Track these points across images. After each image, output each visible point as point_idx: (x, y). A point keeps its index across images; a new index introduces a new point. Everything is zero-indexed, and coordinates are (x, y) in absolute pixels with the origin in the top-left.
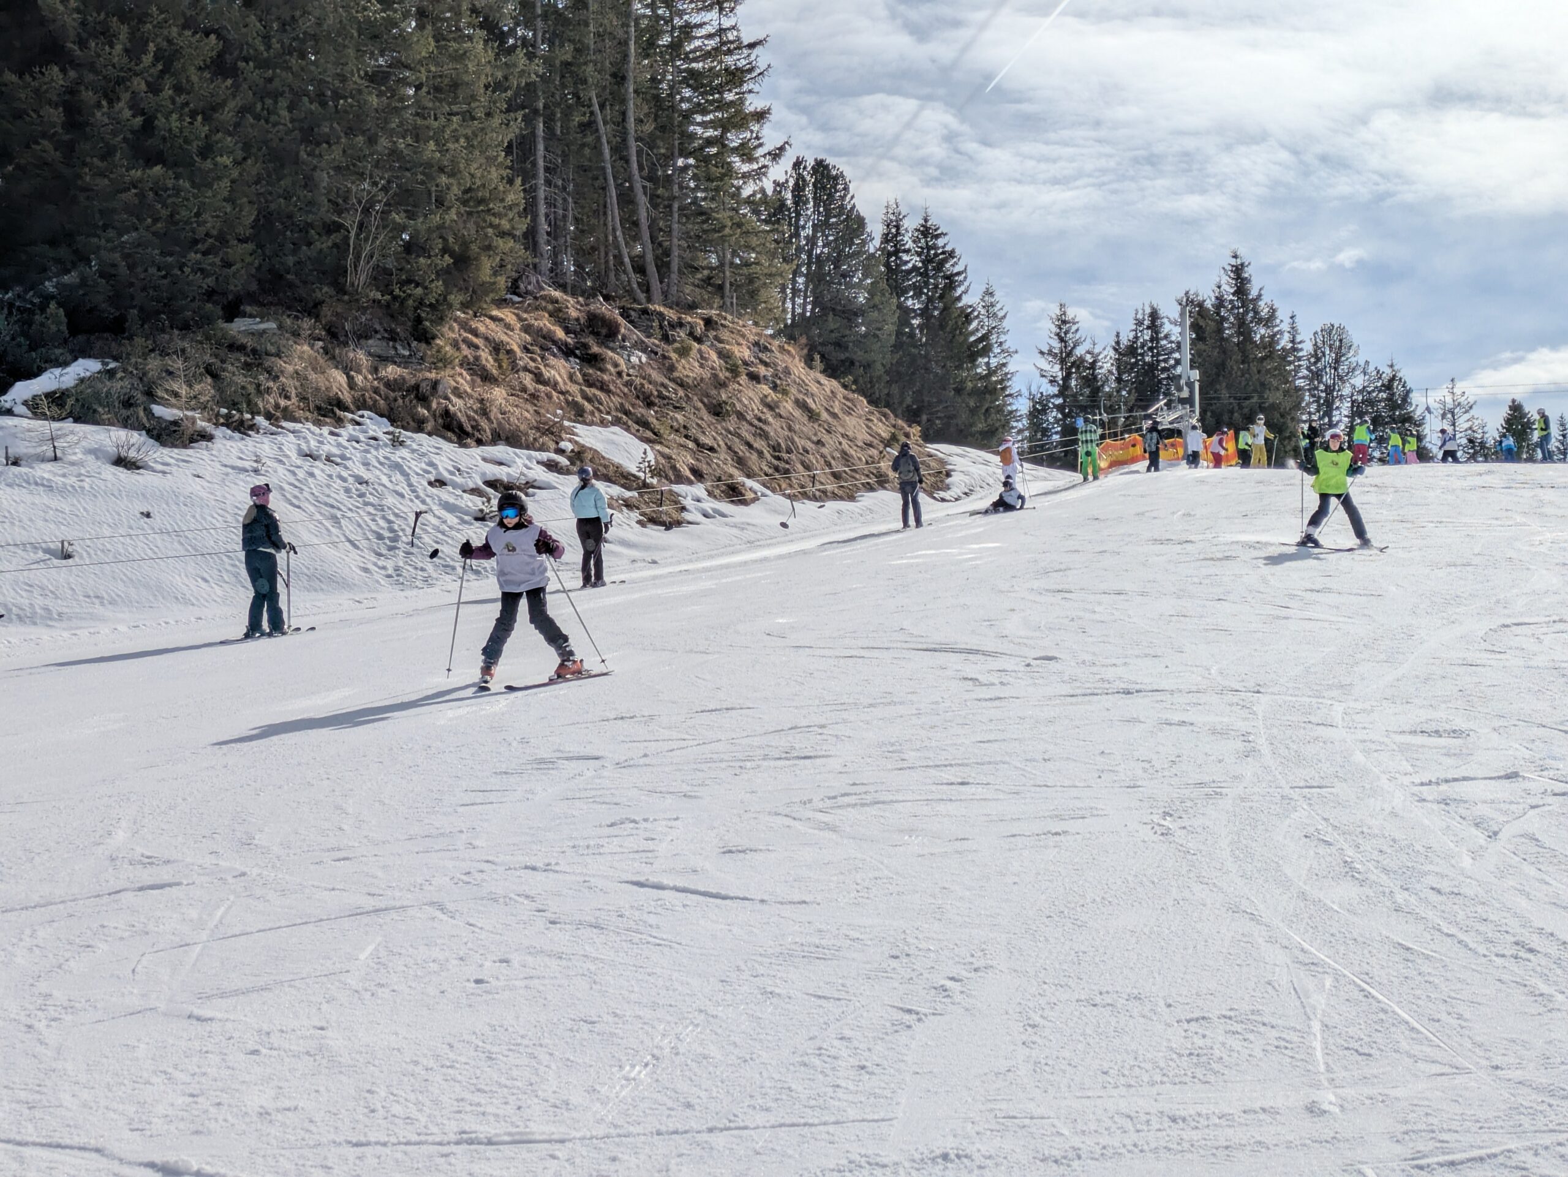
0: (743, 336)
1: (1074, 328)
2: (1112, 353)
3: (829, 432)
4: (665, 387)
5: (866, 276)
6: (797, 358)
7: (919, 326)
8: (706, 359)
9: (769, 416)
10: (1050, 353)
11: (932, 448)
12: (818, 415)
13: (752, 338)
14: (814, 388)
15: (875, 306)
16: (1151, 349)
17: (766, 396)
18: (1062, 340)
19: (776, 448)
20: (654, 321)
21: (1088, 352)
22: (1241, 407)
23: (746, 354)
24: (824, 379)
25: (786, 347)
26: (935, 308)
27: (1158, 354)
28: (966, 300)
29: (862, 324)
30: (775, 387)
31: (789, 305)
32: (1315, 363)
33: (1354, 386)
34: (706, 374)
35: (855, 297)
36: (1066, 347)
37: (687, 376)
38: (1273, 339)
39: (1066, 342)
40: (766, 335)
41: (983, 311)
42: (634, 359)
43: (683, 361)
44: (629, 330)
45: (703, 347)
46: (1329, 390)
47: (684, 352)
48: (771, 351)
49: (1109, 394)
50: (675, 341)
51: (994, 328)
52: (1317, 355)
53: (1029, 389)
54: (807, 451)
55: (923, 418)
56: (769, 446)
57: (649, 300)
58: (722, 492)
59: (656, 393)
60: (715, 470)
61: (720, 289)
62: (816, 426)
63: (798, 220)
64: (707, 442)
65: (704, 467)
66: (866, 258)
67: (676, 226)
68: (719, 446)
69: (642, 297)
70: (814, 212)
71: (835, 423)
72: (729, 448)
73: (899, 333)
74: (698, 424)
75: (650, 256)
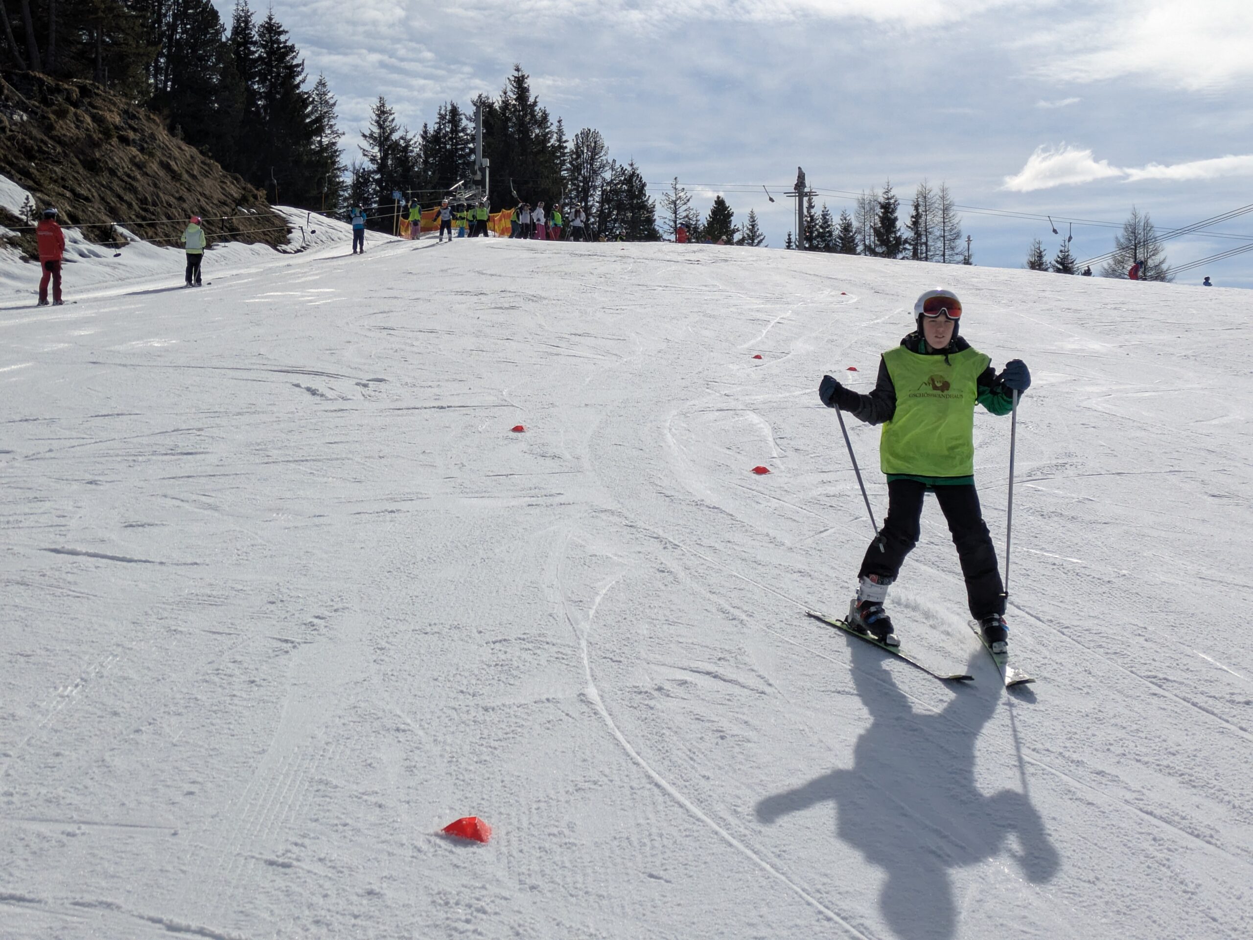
0: (114, 104)
1: (391, 118)
2: (420, 140)
3: (189, 190)
4: (46, 144)
5: (218, 62)
6: (161, 126)
7: (263, 106)
8: (82, 122)
9: (137, 174)
10: (371, 136)
11: (277, 209)
12: (180, 175)
13: (121, 106)
14: (176, 153)
15: (226, 87)
16: (451, 139)
17: (135, 157)
18: (380, 126)
19: (143, 201)
20: (34, 85)
21: (402, 138)
23: (117, 119)
24: (185, 147)
25: (151, 116)
26: (278, 92)
27: (457, 144)
28: (303, 88)
29: (215, 101)
30: (142, 150)
31: (152, 80)
32: (576, 159)
33: (604, 179)
34: (82, 134)
35: (210, 78)
36: (384, 133)
37: (65, 135)
38: (545, 138)
39: (384, 129)
40: (134, 105)
41: (316, 98)
42: (16, 117)
43: (61, 122)
44: (12, 91)
45: (79, 111)
46: (586, 180)
47: (62, 114)
48: (139, 119)
49: (418, 174)
50: (54, 104)
51: (325, 113)
52: (578, 152)
53: (354, 165)
54: (170, 205)
55: (267, 183)
56: (137, 199)
57: (29, 67)
58: (97, 236)
59: (36, 148)
60: (89, 217)
61: (93, 63)
62: (178, 185)
63: (160, 8)
64: (83, 192)
65: (80, 214)
66: (220, 46)
67: (53, 5)
68: (93, 196)
69: (23, 63)
70: (174, 3)
71: (194, 183)
72: (102, 199)
73: (247, 112)
74: (74, 177)
75: (30, 29)
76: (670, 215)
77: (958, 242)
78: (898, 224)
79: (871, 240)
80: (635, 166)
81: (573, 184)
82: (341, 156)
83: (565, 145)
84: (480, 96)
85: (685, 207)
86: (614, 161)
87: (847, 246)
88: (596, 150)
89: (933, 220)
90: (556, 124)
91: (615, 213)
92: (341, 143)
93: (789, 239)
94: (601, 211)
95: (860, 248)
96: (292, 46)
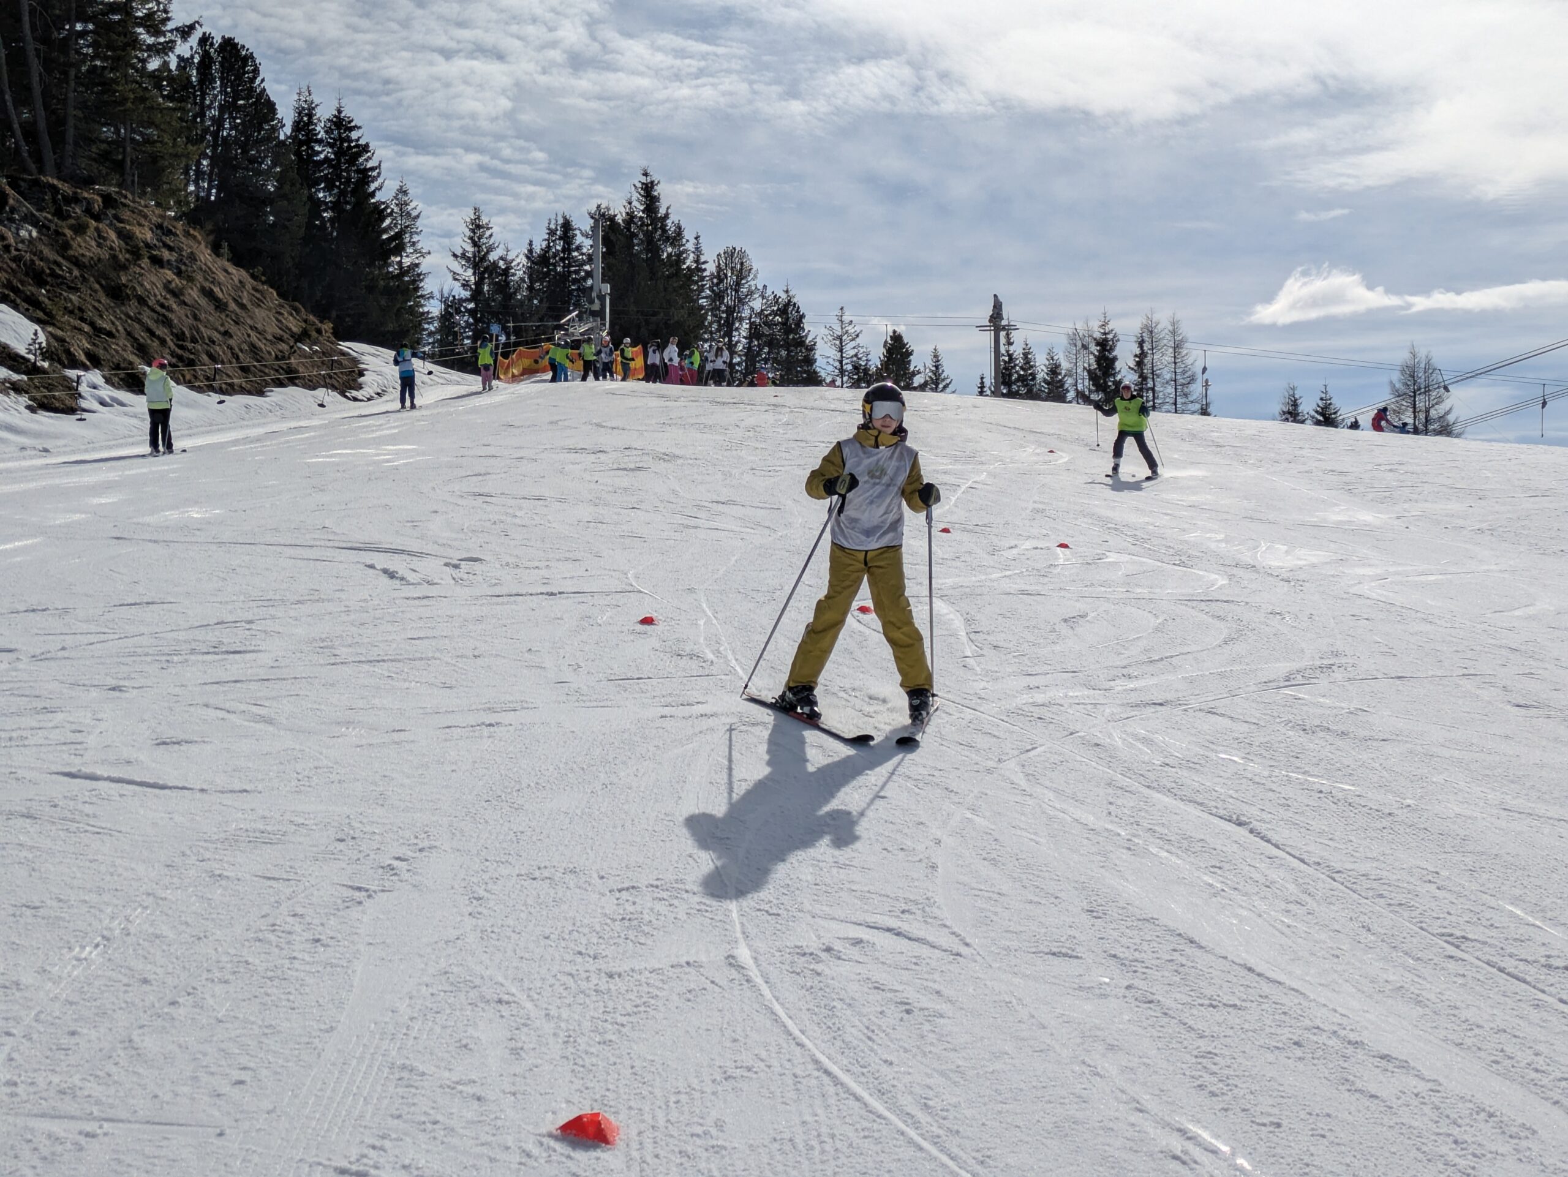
0: (145, 217)
1: (488, 233)
2: (524, 261)
3: (236, 323)
4: (60, 266)
5: (274, 165)
6: (204, 244)
7: (331, 219)
8: (105, 239)
9: (172, 303)
10: (463, 256)
11: (345, 346)
12: (226, 304)
13: (154, 219)
14: (221, 276)
15: (284, 196)
16: (563, 259)
17: (169, 282)
18: (475, 244)
19: (180, 337)
20: (46, 193)
21: (501, 258)
22: (647, 323)
23: (149, 236)
24: (232, 269)
25: (191, 231)
26: (347, 203)
27: (570, 265)
28: (379, 197)
29: (271, 213)
30: (179, 273)
31: (192, 188)
32: (718, 284)
33: (752, 309)
34: (105, 254)
35: (263, 185)
36: (479, 252)
37: (83, 255)
38: (679, 259)
39: (479, 247)
40: (170, 218)
41: (396, 209)
42: (23, 233)
43: (79, 239)
44: (19, 202)
45: (101, 226)
46: (730, 311)
47: (80, 229)
48: (176, 235)
49: (521, 302)
50: (70, 217)
51: (407, 227)
52: (720, 276)
53: (442, 292)
54: (213, 342)
55: (334, 314)
56: (172, 333)
57: (41, 171)
58: (121, 379)
59: (48, 271)
60: (113, 356)
61: (119, 166)
62: (223, 316)
63: (203, 99)
64: (105, 326)
65: (101, 353)
66: (276, 145)
67: (71, 95)
68: (118, 331)
69: (33, 167)
70: (221, 92)
71: (244, 314)
72: (129, 334)
73: (310, 225)
74: (94, 307)
75: (42, 125)
76: (834, 354)
77: (1192, 387)
78: (1118, 365)
79: (1085, 384)
80: (791, 293)
81: (714, 315)
82: (426, 280)
83: (703, 266)
84: (599, 207)
85: (853, 344)
86: (765, 287)
87: (1055, 391)
88: (741, 274)
89: (1162, 360)
90: (693, 241)
91: (766, 350)
92: (426, 264)
93: (982, 383)
94: (749, 348)
95: (1071, 395)
96: (367, 145)
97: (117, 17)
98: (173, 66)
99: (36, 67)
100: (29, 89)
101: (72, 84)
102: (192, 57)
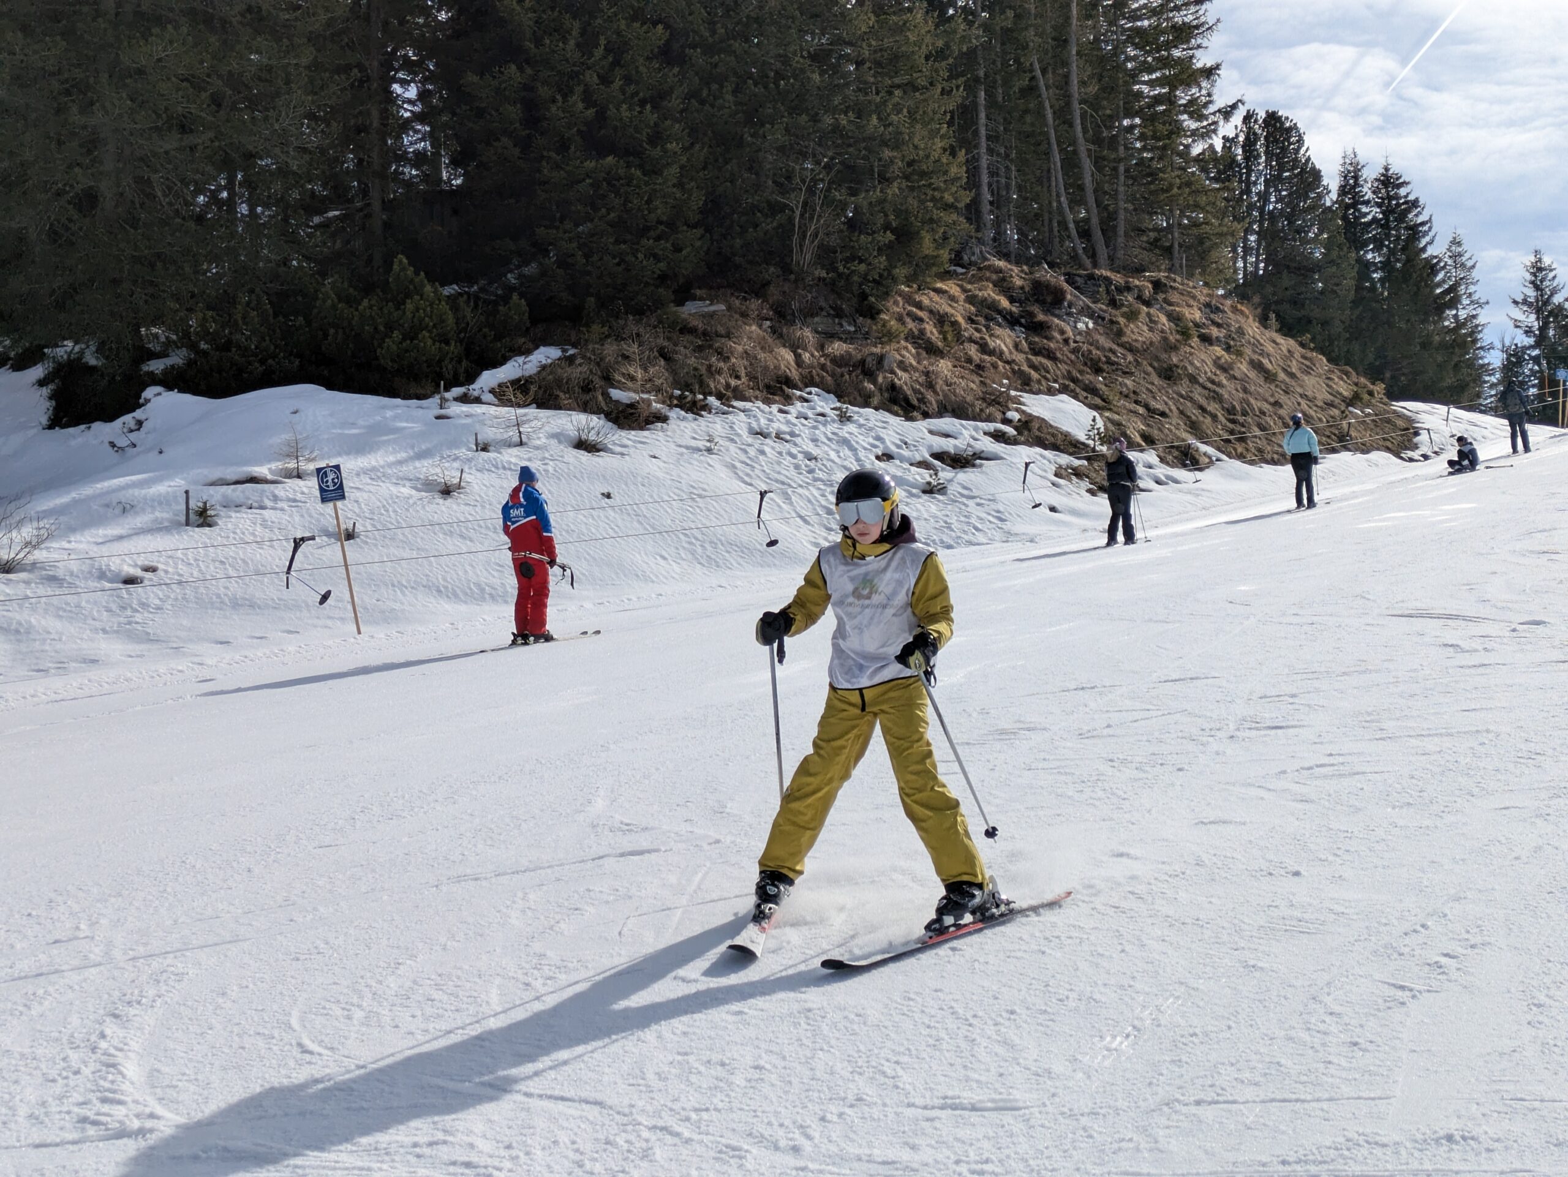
0: (1194, 297)
1: (1551, 275)
3: (1286, 392)
4: (1114, 353)
5: (1322, 230)
6: (1251, 318)
7: (1380, 279)
8: (1155, 322)
9: (1223, 378)
10: (1525, 302)
11: (1400, 406)
12: (1275, 375)
13: (1202, 299)
14: (1269, 348)
15: (1332, 262)
17: (1219, 358)
18: (1537, 288)
19: (1231, 411)
20: (1100, 286)
23: (1197, 315)
24: (1280, 339)
25: (1239, 306)
26: (1398, 261)
28: (1431, 251)
29: (1319, 280)
30: (1228, 349)
31: (1240, 264)
34: (1156, 338)
35: (1311, 253)
36: (1542, 296)
37: (1136, 341)
39: (1542, 290)
40: (1218, 296)
41: (1450, 262)
42: (1080, 325)
43: (1132, 326)
44: (1076, 296)
45: (1152, 311)
47: (1132, 316)
48: (1223, 312)
50: (1123, 305)
51: (1462, 278)
54: (1264, 413)
55: (1388, 375)
56: (1223, 408)
57: (1095, 265)
58: (1176, 458)
59: (1104, 359)
60: (1167, 436)
61: (1168, 251)
62: (1273, 387)
63: (1249, 174)
64: (1158, 407)
65: (1155, 433)
66: (1323, 212)
67: (1121, 189)
68: (1170, 410)
69: (1088, 262)
70: (1266, 167)
71: (1294, 383)
72: (1181, 412)
73: (1359, 288)
74: (1148, 389)
75: (1095, 221)
82: (1485, 331)
92: (1484, 315)
96: (1416, 201)
97: (1162, 108)
98: (1219, 147)
99: (1087, 165)
100: (1081, 188)
101: (1122, 178)
102: (1237, 136)
